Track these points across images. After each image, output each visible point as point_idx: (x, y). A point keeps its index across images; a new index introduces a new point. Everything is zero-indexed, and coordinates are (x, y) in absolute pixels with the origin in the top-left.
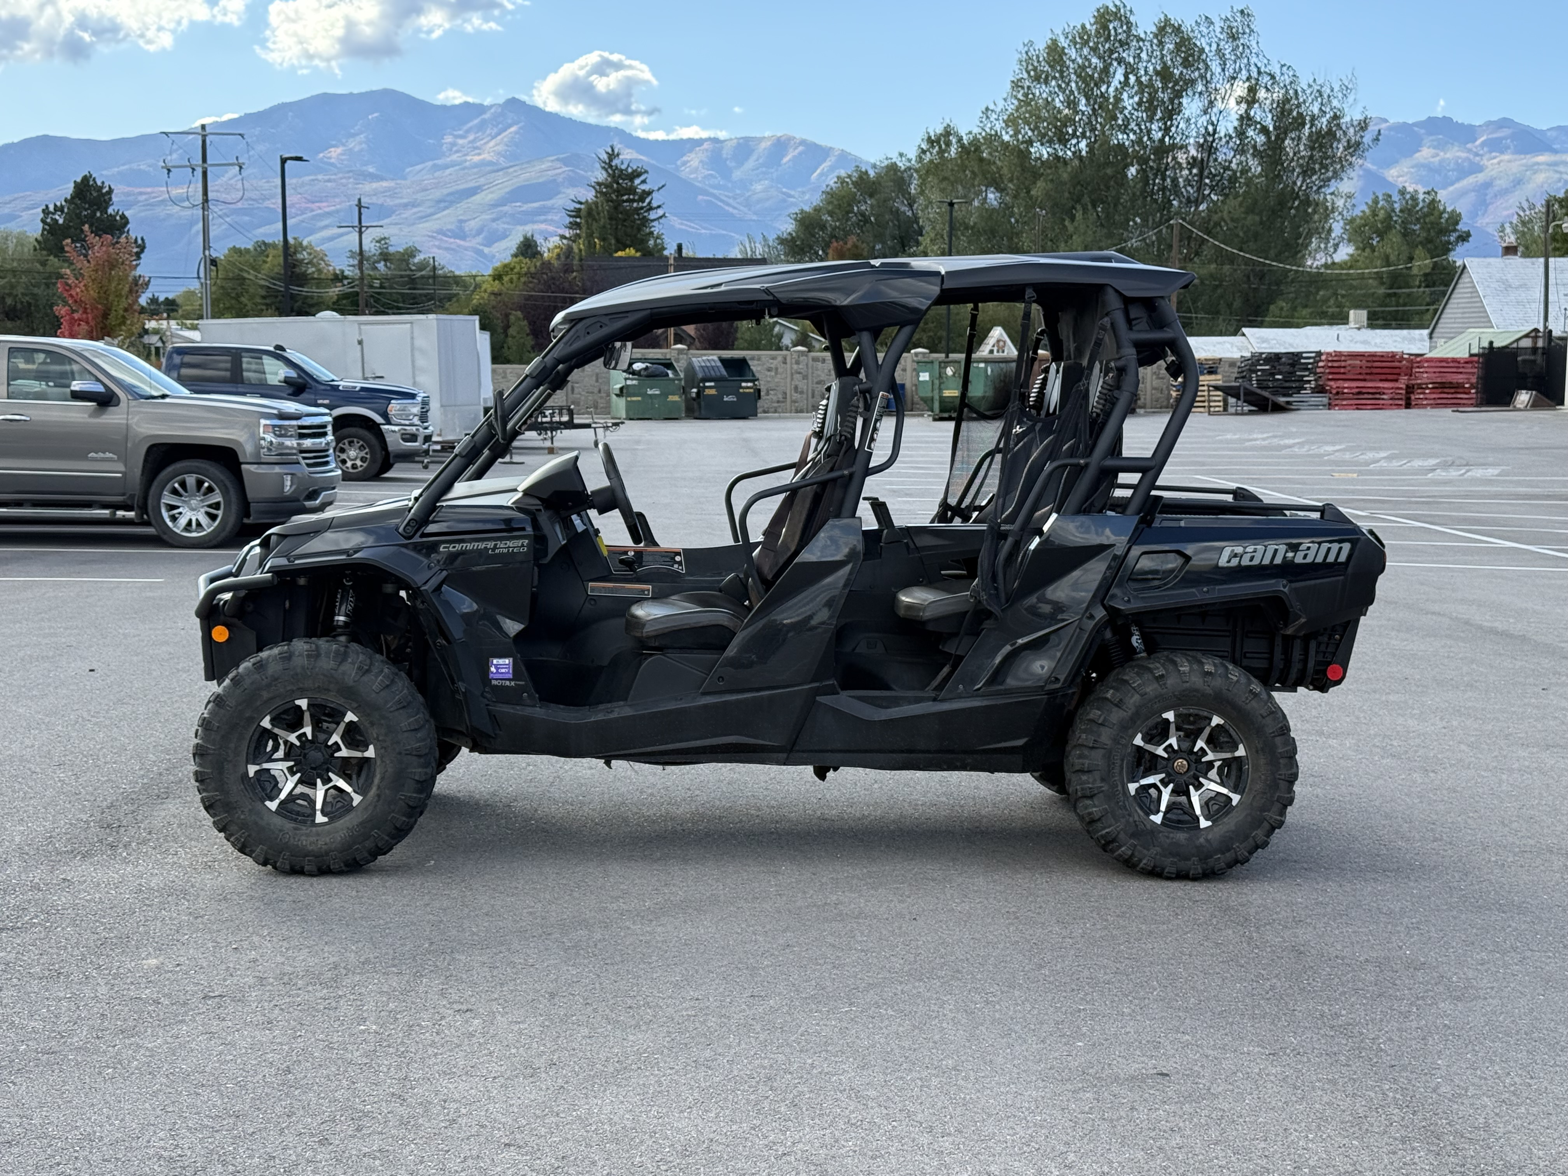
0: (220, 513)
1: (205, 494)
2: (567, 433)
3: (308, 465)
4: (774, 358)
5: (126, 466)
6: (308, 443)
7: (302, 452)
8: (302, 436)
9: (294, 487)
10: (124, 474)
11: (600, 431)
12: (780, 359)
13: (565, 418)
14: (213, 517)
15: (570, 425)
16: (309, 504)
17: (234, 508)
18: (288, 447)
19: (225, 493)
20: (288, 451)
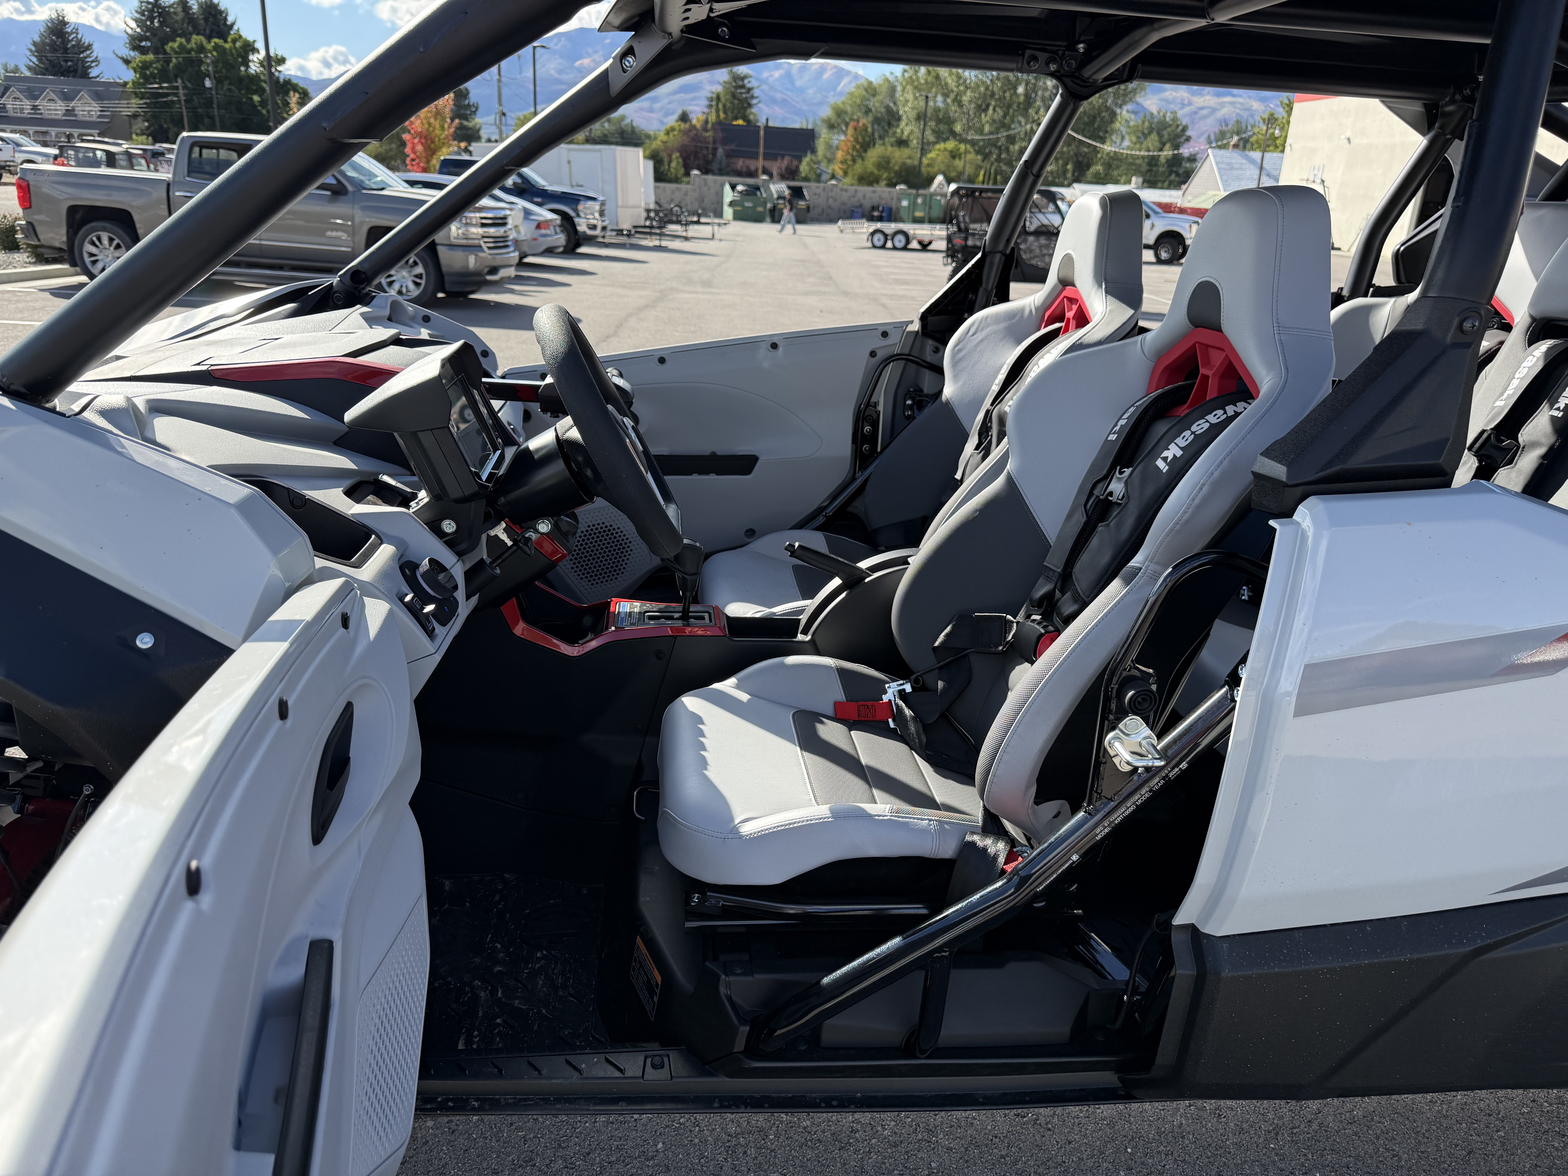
0: (423, 282)
1: (412, 267)
2: (696, 227)
3: (489, 248)
4: (818, 187)
5: (354, 242)
6: (492, 231)
7: (483, 237)
8: (483, 225)
9: (478, 264)
10: (353, 248)
11: (716, 228)
12: (821, 189)
13: (695, 219)
14: (417, 284)
15: (698, 222)
16: (489, 278)
17: (432, 278)
18: (474, 233)
19: (426, 267)
20: (474, 236)
